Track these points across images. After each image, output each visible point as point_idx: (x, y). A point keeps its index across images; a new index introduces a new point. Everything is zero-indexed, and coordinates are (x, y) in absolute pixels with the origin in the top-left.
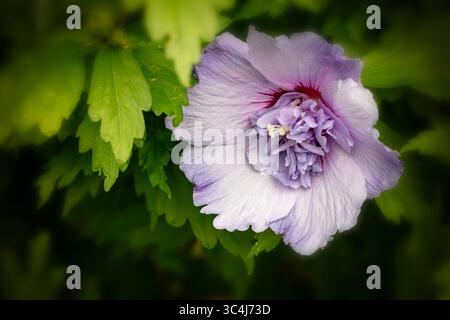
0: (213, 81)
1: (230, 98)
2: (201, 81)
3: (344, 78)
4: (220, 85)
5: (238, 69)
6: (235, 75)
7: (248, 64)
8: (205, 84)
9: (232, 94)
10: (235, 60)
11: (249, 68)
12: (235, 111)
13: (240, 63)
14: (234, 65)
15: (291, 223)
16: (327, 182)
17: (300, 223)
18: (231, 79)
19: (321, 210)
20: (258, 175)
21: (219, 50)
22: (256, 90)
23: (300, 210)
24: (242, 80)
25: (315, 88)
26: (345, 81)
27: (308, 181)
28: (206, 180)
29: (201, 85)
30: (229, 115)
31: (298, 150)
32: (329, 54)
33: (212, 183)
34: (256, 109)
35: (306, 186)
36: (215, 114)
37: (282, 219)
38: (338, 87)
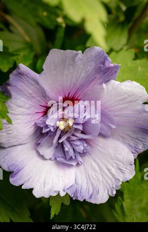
0: (19, 97)
1: (27, 109)
2: (13, 96)
3: (107, 82)
4: (22, 99)
5: (32, 87)
6: (31, 92)
7: (38, 83)
8: (15, 98)
9: (27, 106)
10: (30, 81)
11: (38, 86)
12: (28, 118)
13: (33, 83)
14: (30, 85)
15: (77, 188)
16: (94, 158)
17: (83, 187)
18: (28, 95)
19: (97, 175)
20: (45, 162)
21: (21, 74)
22: (39, 103)
23: (80, 179)
24: (33, 95)
25: (76, 98)
26: (108, 83)
27: (80, 159)
28: (17, 169)
29: (13, 100)
30: (26, 121)
31: (74, 138)
32: (103, 63)
33: (20, 170)
34: (38, 117)
35: (80, 163)
36: (19, 121)
37: (71, 187)
38: (103, 88)
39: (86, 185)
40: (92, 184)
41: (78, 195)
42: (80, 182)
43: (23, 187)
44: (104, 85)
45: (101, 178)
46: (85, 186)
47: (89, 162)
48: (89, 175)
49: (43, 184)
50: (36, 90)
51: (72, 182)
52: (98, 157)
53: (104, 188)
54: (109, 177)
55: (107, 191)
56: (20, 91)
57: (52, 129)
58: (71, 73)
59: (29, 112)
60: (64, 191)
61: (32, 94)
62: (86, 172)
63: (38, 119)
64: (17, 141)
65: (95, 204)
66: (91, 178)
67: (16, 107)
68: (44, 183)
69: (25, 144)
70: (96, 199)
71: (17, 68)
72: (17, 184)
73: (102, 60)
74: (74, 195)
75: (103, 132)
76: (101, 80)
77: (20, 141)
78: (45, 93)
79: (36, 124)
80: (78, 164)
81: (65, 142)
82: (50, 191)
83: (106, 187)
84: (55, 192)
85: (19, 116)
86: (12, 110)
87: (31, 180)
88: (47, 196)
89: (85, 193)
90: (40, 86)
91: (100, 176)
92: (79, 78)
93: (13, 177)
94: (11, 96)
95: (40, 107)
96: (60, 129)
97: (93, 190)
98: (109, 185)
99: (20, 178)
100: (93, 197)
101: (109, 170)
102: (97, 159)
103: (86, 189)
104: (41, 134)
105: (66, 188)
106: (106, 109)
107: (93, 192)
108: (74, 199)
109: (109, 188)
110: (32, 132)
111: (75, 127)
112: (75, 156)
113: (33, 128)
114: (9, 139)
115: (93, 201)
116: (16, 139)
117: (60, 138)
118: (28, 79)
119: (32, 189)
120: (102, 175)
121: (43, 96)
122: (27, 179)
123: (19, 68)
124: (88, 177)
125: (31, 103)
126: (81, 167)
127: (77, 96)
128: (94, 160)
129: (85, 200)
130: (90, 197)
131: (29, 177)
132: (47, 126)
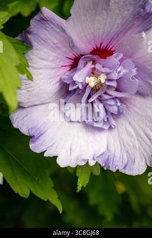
0: (41, 47)
1: (51, 62)
2: (34, 47)
4: (46, 50)
5: (57, 35)
6: (55, 41)
7: (64, 31)
8: (37, 49)
9: (51, 58)
10: (55, 28)
11: (64, 35)
12: (52, 72)
13: (58, 30)
14: (54, 33)
15: (108, 156)
16: (130, 120)
17: (116, 154)
18: (53, 45)
19: (133, 141)
20: (72, 125)
21: (45, 20)
22: (65, 55)
23: (113, 146)
24: (59, 45)
25: (109, 49)
26: (148, 31)
27: (113, 122)
28: (38, 132)
29: (34, 51)
30: (49, 77)
31: (106, 97)
32: (143, 7)
33: (42, 134)
34: (64, 72)
35: (113, 127)
36: (41, 76)
37: (102, 154)
38: (142, 38)
39: (119, 152)
40: (127, 152)
41: (111, 164)
42: (112, 149)
43: (45, 155)
44: (144, 34)
45: (137, 145)
46: (118, 154)
47: (123, 126)
48: (123, 141)
49: (69, 150)
50: (62, 39)
51: (104, 149)
52: (134, 120)
53: (141, 157)
54: (147, 144)
55: (144, 160)
56: (43, 41)
57: (80, 87)
58: (104, 19)
59: (53, 65)
60: (94, 159)
61: (56, 44)
62: (119, 136)
63: (64, 73)
64: (38, 100)
65: (131, 176)
66: (126, 144)
67: (39, 60)
68: (71, 150)
69: (48, 103)
70: (131, 169)
71: (39, 13)
72: (38, 151)
73: (141, 3)
74: (105, 164)
75: (142, 90)
76: (139, 28)
77: (43, 99)
78: (73, 43)
79: (61, 80)
80: (110, 128)
81: (96, 101)
82: (77, 159)
83: (144, 156)
84: (83, 160)
85: (41, 71)
86: (34, 64)
87: (55, 146)
88: (73, 165)
89: (118, 162)
90: (66, 34)
91: (136, 142)
92: (113, 26)
93: (33, 142)
94: (32, 46)
95: (67, 59)
96: (89, 86)
97: (128, 159)
98: (147, 154)
99: (42, 143)
100: (128, 167)
101: (147, 135)
102: (133, 122)
103: (120, 157)
104: (67, 91)
105: (97, 156)
106: (145, 62)
107: (128, 161)
108: (105, 169)
109: (146, 156)
110: (57, 90)
111: (108, 83)
112: (107, 118)
113: (58, 85)
114: (29, 97)
115: (128, 172)
116: (38, 98)
117: (89, 97)
118: (52, 26)
119: (56, 157)
120: (138, 140)
121: (70, 46)
122: (51, 145)
123: (41, 13)
124: (123, 143)
125: (55, 55)
126: (115, 132)
127: (111, 47)
128: (130, 123)
129: (118, 170)
130: (125, 167)
131: (53, 142)
132: (74, 83)
